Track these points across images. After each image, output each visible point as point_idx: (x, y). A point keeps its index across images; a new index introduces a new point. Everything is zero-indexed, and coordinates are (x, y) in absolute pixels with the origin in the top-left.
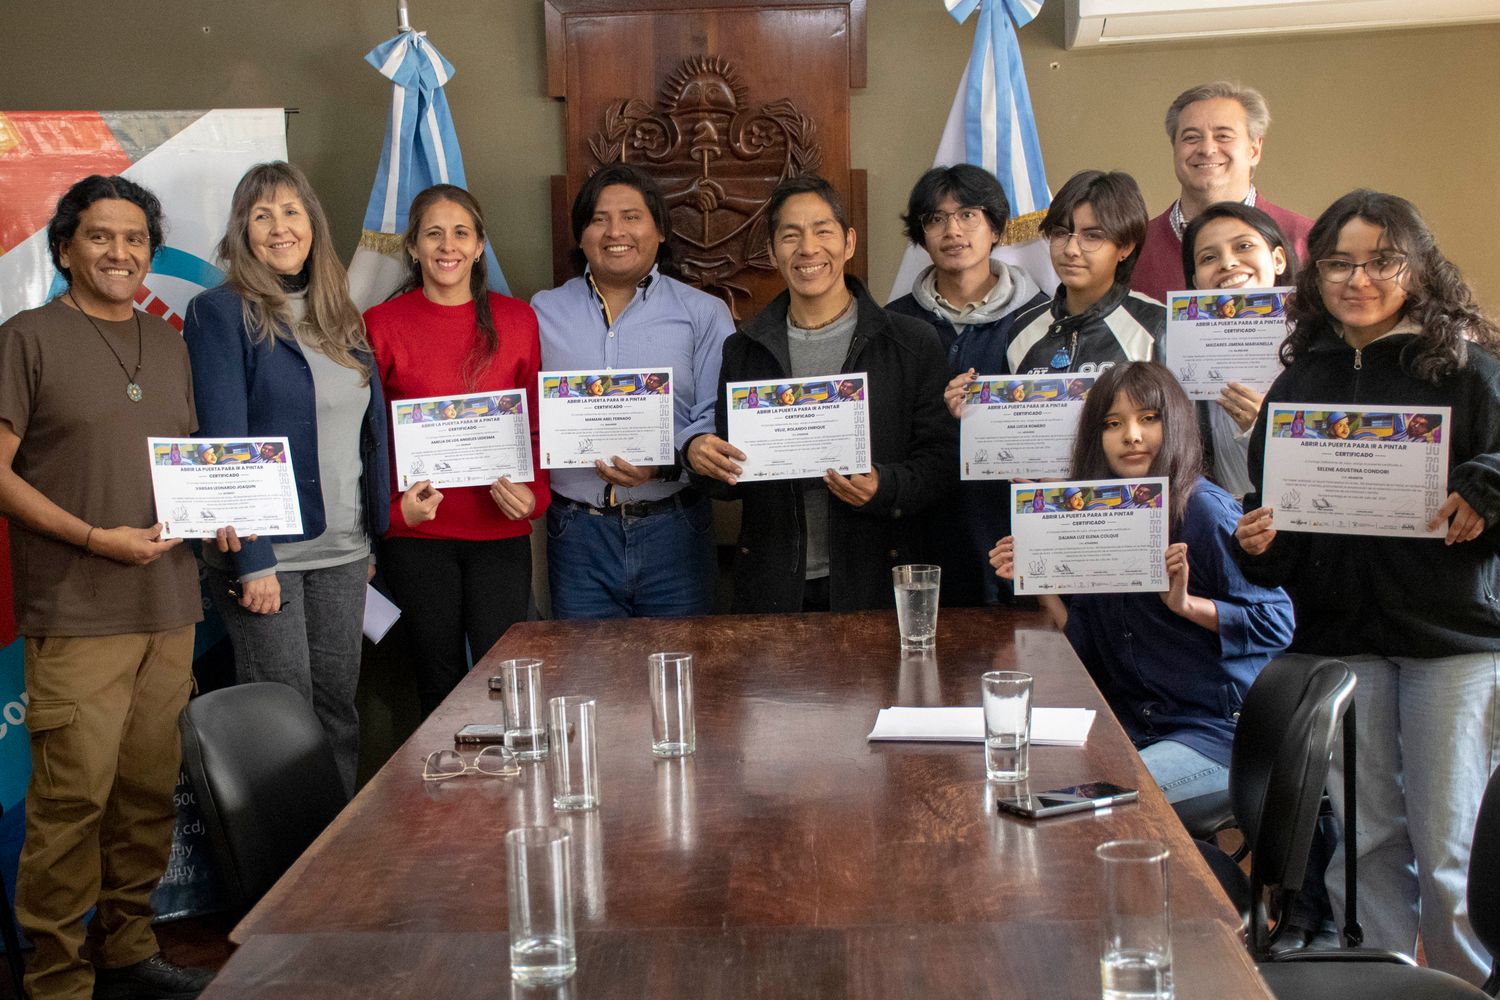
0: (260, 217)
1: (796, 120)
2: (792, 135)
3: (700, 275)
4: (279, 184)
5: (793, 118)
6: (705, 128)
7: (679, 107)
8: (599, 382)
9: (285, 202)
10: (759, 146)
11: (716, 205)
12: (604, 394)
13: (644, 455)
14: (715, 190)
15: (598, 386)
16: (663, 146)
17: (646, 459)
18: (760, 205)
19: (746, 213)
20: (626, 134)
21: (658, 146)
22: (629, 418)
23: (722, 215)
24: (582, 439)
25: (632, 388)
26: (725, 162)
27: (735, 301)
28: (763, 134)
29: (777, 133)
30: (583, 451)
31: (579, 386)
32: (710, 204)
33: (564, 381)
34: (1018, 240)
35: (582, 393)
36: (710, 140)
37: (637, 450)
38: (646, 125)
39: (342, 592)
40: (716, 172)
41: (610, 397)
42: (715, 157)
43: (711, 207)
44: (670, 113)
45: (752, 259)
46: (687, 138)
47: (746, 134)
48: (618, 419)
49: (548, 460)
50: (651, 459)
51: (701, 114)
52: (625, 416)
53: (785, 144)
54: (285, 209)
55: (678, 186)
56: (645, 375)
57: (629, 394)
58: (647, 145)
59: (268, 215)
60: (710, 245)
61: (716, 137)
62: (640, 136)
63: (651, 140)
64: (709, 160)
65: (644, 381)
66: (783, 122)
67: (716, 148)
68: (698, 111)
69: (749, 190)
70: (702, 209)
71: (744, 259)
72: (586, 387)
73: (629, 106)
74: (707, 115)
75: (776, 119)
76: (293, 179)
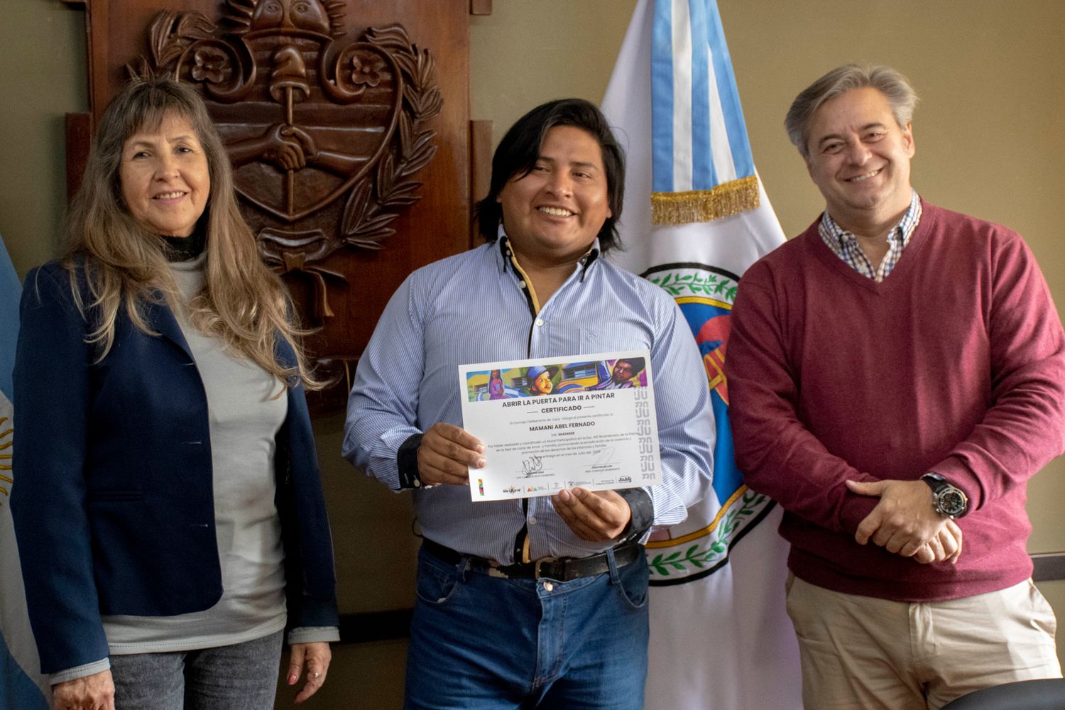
0: (140, 155)
1: (409, 52)
2: (404, 72)
3: (281, 255)
4: (168, 110)
5: (406, 50)
6: (289, 58)
7: (253, 27)
8: (546, 375)
9: (175, 136)
10: (359, 86)
11: (304, 163)
12: (555, 391)
13: (618, 475)
14: (302, 141)
15: (544, 381)
16: (231, 80)
17: (621, 480)
18: (361, 164)
19: (342, 174)
20: (181, 60)
21: (225, 80)
22: (592, 424)
23: (311, 176)
24: (526, 457)
25: (594, 381)
26: (314, 106)
27: (328, 289)
28: (367, 69)
29: (383, 70)
30: (529, 475)
31: (517, 381)
32: (295, 158)
33: (496, 375)
34: (716, 215)
35: (523, 392)
36: (296, 76)
37: (607, 467)
38: (207, 49)
39: (237, 683)
40: (303, 119)
41: (562, 396)
42: (304, 98)
43: (297, 165)
44: (242, 35)
45: (352, 236)
46: (265, 70)
47: (343, 68)
48: (577, 425)
49: (482, 489)
50: (629, 479)
51: (282, 39)
52: (585, 420)
53: (394, 84)
54: (174, 144)
55: (251, 135)
56: (611, 362)
57: (590, 389)
58: (210, 76)
59: (150, 152)
60: (297, 216)
61: (303, 71)
62: (199, 65)
63: (216, 72)
64: (294, 102)
65: (610, 370)
66: (393, 56)
67: (303, 85)
68: (278, 34)
69: (345, 144)
70: (286, 167)
71: (339, 234)
72: (528, 383)
73: (185, 21)
74: (289, 39)
75: (384, 50)
76: (188, 103)
